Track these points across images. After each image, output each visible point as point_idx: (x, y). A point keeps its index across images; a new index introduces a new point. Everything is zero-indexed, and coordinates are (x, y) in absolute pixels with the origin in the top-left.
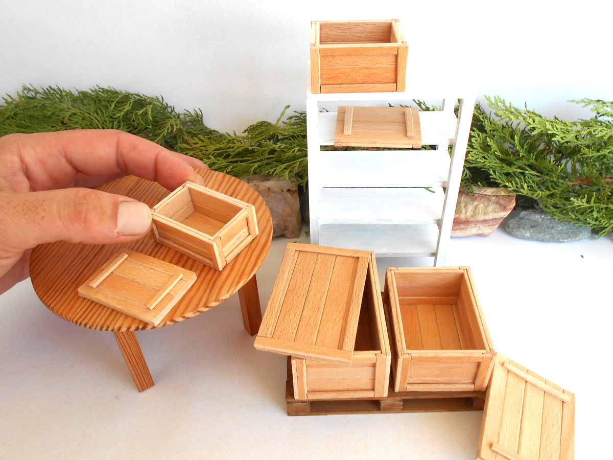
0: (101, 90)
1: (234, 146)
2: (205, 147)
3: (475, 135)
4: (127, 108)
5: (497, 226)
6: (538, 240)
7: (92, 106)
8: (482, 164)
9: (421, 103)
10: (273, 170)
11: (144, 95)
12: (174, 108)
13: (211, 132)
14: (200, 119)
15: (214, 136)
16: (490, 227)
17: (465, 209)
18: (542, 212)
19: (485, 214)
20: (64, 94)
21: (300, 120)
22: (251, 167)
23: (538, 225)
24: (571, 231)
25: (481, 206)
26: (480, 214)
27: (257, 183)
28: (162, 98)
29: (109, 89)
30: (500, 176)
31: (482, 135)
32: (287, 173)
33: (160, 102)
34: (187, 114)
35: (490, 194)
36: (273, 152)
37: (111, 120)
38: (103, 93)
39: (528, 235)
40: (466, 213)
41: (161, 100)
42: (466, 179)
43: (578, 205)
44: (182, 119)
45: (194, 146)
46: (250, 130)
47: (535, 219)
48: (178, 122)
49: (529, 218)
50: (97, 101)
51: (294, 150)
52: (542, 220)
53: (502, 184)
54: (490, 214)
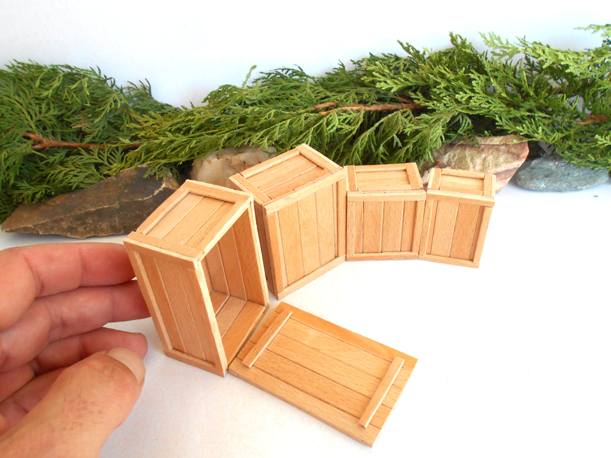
0: (20, 65)
1: (195, 118)
2: (158, 125)
3: (474, 77)
4: (56, 84)
5: (509, 179)
6: (554, 190)
7: (12, 87)
8: (487, 110)
9: (409, 46)
10: (248, 140)
11: (75, 68)
12: (114, 82)
13: (162, 106)
14: (148, 92)
15: (168, 110)
16: (501, 181)
17: (473, 163)
19: (496, 165)
21: (268, 82)
22: (219, 139)
23: (552, 174)
24: (588, 176)
25: (490, 158)
26: (491, 167)
27: (229, 158)
28: (99, 70)
29: (30, 63)
30: (507, 122)
31: (483, 77)
32: (266, 141)
33: (96, 75)
34: (132, 88)
35: (498, 143)
36: (243, 120)
37: (38, 102)
38: (23, 69)
39: (543, 185)
40: (474, 168)
41: (97, 72)
43: (601, 143)
44: (126, 94)
45: (145, 125)
46: (211, 99)
47: (548, 167)
48: (122, 96)
49: (542, 166)
50: (17, 80)
51: (269, 113)
52: (557, 167)
53: (510, 130)
54: (502, 165)
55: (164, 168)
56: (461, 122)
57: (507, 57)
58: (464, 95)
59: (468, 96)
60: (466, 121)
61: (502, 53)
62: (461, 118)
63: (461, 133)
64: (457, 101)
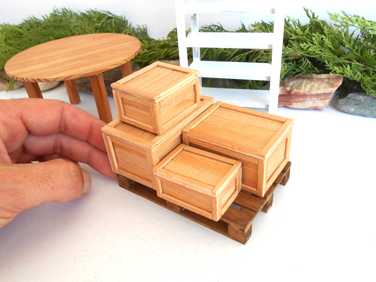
0: (92, 12)
4: (103, 21)
5: (328, 101)
6: (360, 115)
7: (87, 22)
8: (320, 56)
12: (131, 24)
13: (151, 40)
14: (146, 31)
17: (305, 87)
18: (366, 95)
19: (318, 90)
20: (73, 14)
23: (361, 104)
25: (316, 85)
26: (314, 90)
28: (125, 17)
29: (96, 11)
30: (333, 66)
33: (123, 20)
34: (139, 28)
35: (324, 78)
37: (96, 30)
39: (353, 110)
40: (304, 89)
41: (124, 18)
42: (309, 68)
44: (135, 31)
47: (359, 99)
49: (355, 98)
50: (89, 19)
52: (365, 100)
53: (333, 70)
54: (321, 89)
55: (137, 65)
56: (303, 62)
57: (343, 27)
58: (306, 45)
59: (309, 45)
60: (306, 61)
61: (340, 25)
62: (304, 59)
63: (302, 68)
64: (302, 49)
